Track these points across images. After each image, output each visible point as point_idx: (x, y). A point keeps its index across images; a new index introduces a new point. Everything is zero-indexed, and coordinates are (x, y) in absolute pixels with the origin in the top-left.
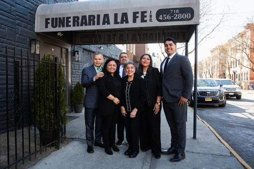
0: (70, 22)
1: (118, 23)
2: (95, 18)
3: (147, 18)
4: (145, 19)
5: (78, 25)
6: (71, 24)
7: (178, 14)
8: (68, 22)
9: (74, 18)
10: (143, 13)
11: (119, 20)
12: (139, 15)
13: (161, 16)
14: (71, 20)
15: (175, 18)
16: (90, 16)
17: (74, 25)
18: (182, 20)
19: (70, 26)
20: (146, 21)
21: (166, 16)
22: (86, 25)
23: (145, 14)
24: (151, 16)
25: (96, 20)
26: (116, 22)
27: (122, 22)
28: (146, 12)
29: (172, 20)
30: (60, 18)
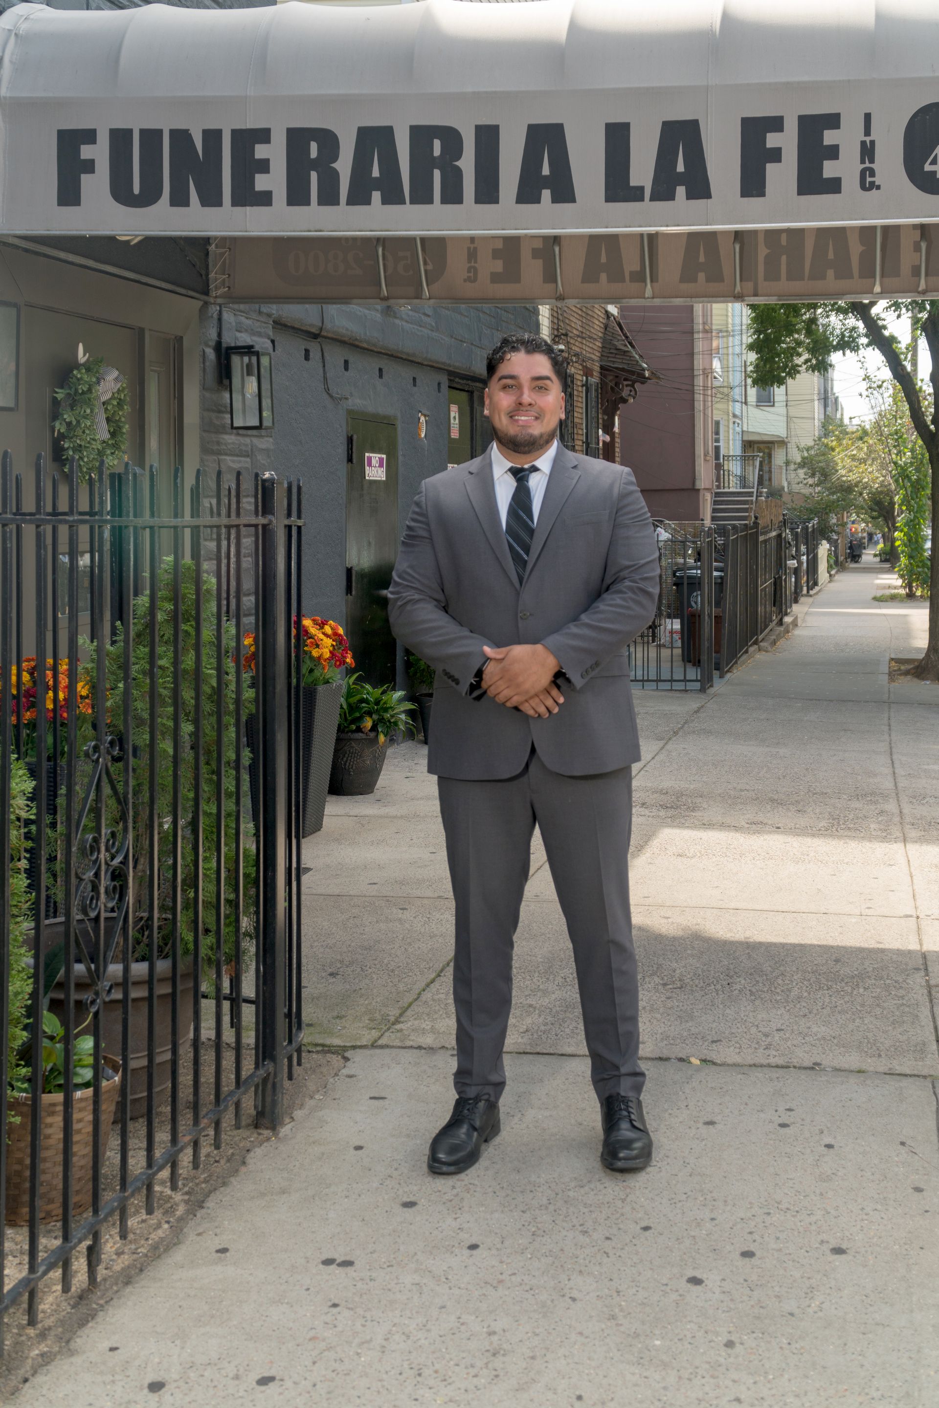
20: (834, 186)
23: (830, 137)
24: (868, 151)
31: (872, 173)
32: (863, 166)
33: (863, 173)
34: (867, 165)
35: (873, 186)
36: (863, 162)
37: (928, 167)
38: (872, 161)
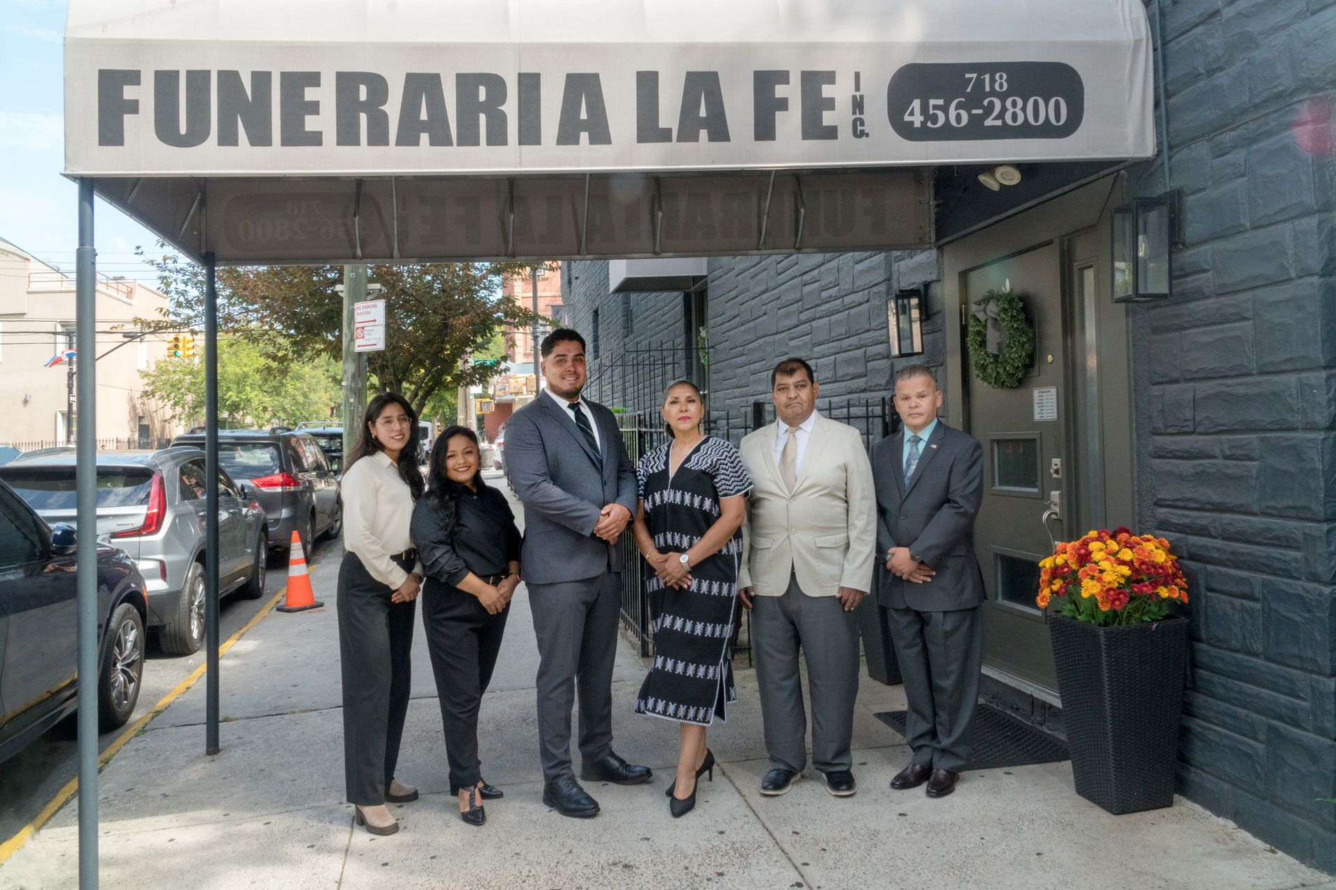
31: (862, 124)
32: (855, 117)
33: (855, 122)
34: (858, 116)
35: (863, 134)
36: (854, 113)
37: (907, 118)
38: (861, 113)
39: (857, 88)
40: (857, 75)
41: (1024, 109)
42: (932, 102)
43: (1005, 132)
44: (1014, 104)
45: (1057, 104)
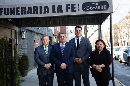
0: (19, 11)
1: (55, 12)
2: (38, 9)
3: (76, 9)
4: (75, 9)
5: (25, 14)
6: (20, 12)
7: (97, 6)
8: (18, 11)
9: (22, 8)
10: (73, 5)
11: (56, 10)
12: (70, 7)
13: (86, 7)
14: (20, 10)
15: (95, 9)
16: (34, 7)
17: (22, 14)
18: (101, 10)
19: (19, 14)
21: (90, 8)
22: (31, 13)
24: (79, 7)
25: (39, 10)
26: (54, 12)
27: (58, 12)
28: (75, 5)
29: (94, 10)
30: (11, 9)
35: (79, 11)
39: (78, 6)
40: (78, 4)
41: (100, 7)
42: (88, 7)
43: (98, 10)
44: (99, 7)
45: (105, 6)
